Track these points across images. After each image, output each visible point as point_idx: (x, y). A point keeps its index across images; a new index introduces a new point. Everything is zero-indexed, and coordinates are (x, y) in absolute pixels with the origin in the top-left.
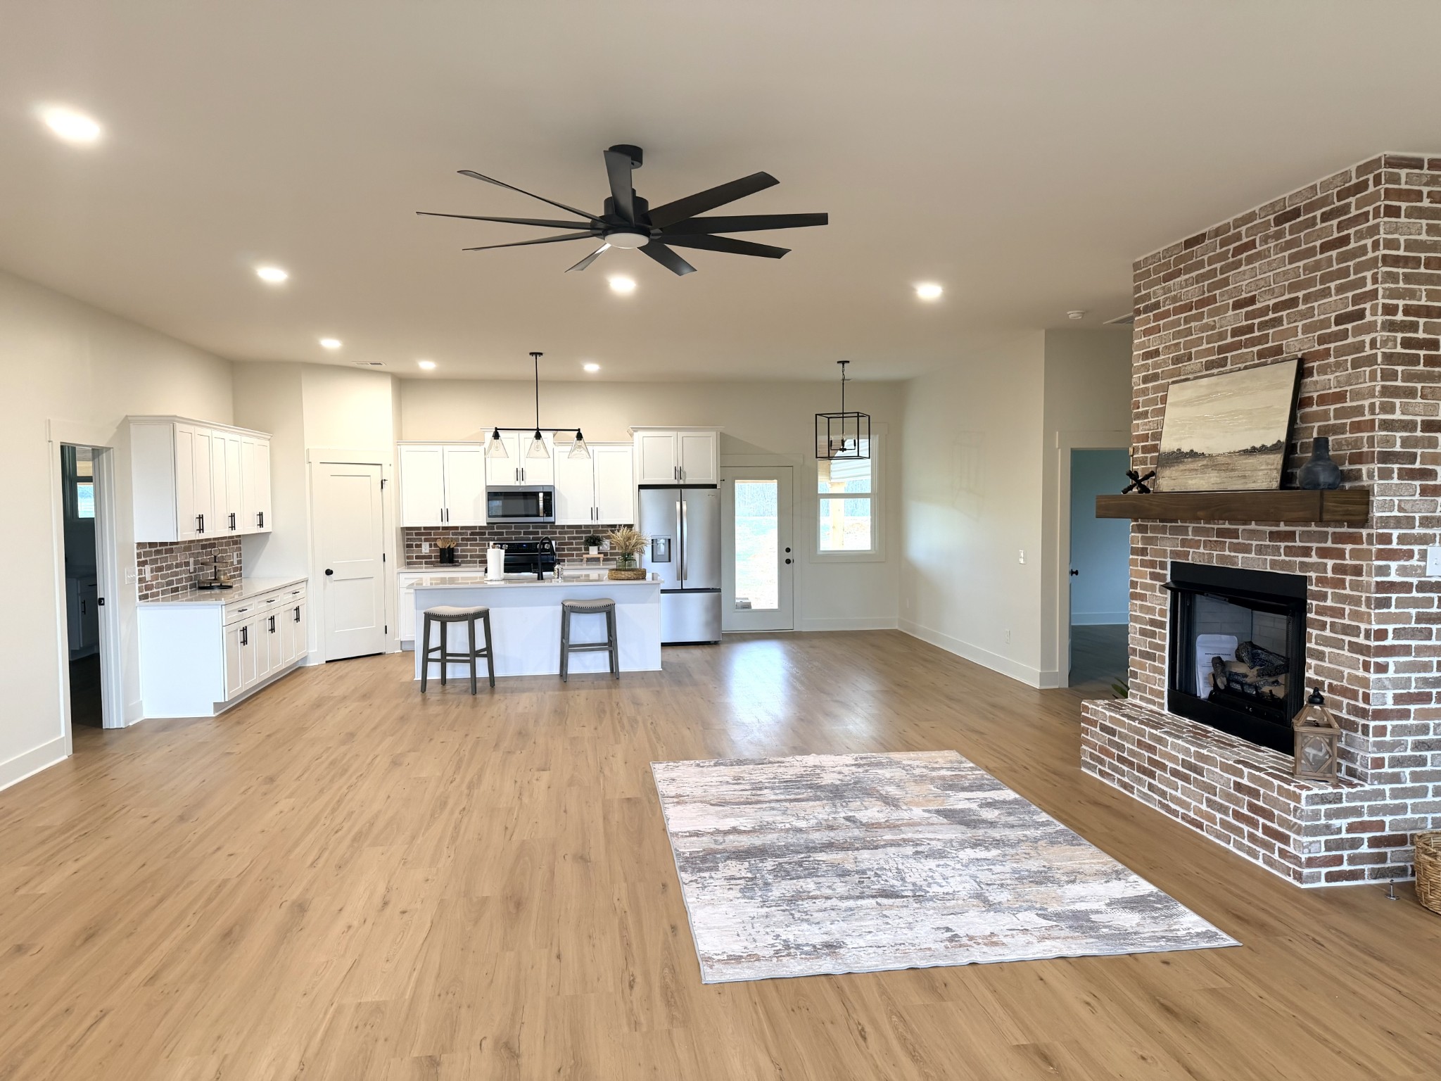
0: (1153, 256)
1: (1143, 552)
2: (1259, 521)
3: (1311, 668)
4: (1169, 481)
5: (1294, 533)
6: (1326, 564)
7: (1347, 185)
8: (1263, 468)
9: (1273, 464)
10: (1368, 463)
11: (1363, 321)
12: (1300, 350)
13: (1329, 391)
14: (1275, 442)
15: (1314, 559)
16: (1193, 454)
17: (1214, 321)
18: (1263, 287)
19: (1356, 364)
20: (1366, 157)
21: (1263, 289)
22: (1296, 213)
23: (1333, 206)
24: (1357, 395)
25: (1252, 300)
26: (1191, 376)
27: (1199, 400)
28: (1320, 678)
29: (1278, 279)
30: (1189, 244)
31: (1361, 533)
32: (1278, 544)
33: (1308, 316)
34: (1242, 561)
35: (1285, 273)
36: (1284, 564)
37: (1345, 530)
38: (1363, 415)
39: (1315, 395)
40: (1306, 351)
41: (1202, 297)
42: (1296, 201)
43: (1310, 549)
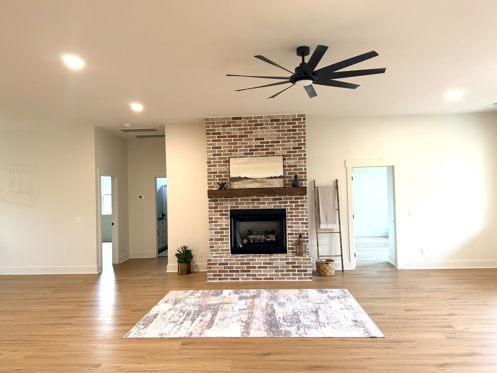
0: (217, 118)
1: (216, 208)
2: (268, 195)
3: (289, 230)
4: (236, 185)
5: (282, 198)
6: (293, 205)
7: (294, 118)
8: (277, 182)
9: (280, 181)
10: (305, 181)
11: (301, 150)
12: (281, 154)
13: (291, 164)
14: (280, 176)
15: (288, 204)
16: (246, 178)
17: (248, 142)
18: (267, 136)
19: (299, 159)
20: (301, 113)
21: (267, 137)
22: (278, 120)
23: (290, 122)
24: (301, 166)
25: (263, 139)
26: (238, 156)
27: (245, 163)
28: (292, 232)
29: (272, 135)
30: (234, 118)
31: (303, 197)
32: (276, 201)
33: (283, 146)
34: (262, 207)
35: (275, 134)
36: (278, 206)
37: (298, 196)
38: (302, 170)
39: (287, 165)
40: (283, 154)
41: (241, 135)
42: (278, 117)
43: (287, 202)
